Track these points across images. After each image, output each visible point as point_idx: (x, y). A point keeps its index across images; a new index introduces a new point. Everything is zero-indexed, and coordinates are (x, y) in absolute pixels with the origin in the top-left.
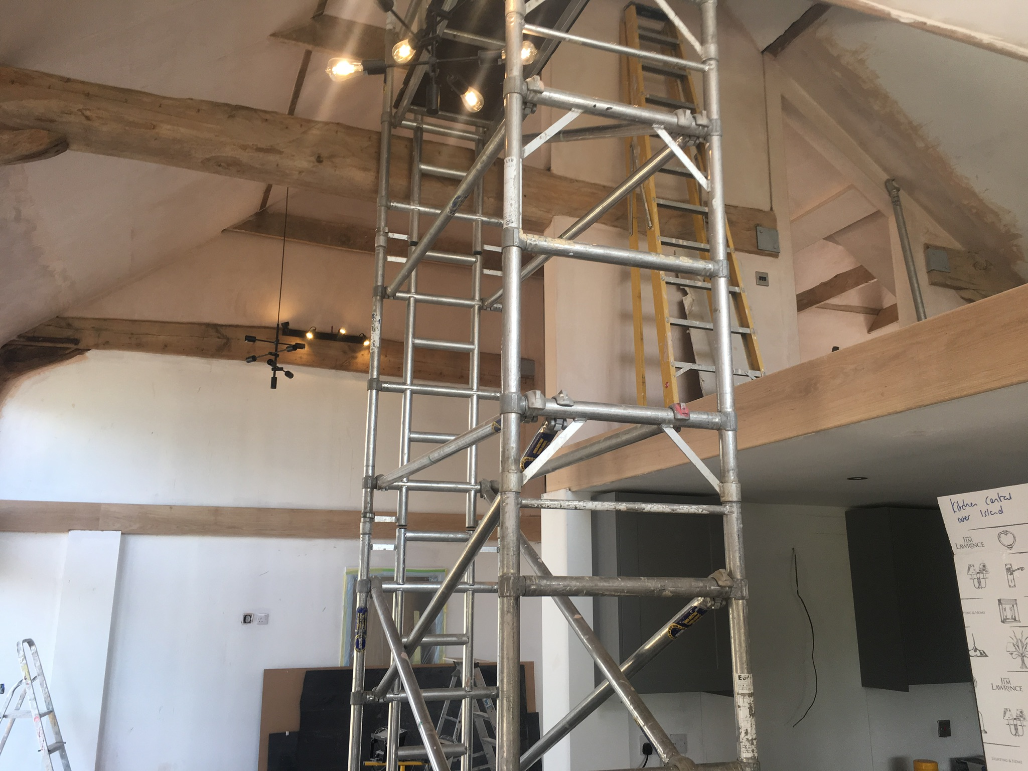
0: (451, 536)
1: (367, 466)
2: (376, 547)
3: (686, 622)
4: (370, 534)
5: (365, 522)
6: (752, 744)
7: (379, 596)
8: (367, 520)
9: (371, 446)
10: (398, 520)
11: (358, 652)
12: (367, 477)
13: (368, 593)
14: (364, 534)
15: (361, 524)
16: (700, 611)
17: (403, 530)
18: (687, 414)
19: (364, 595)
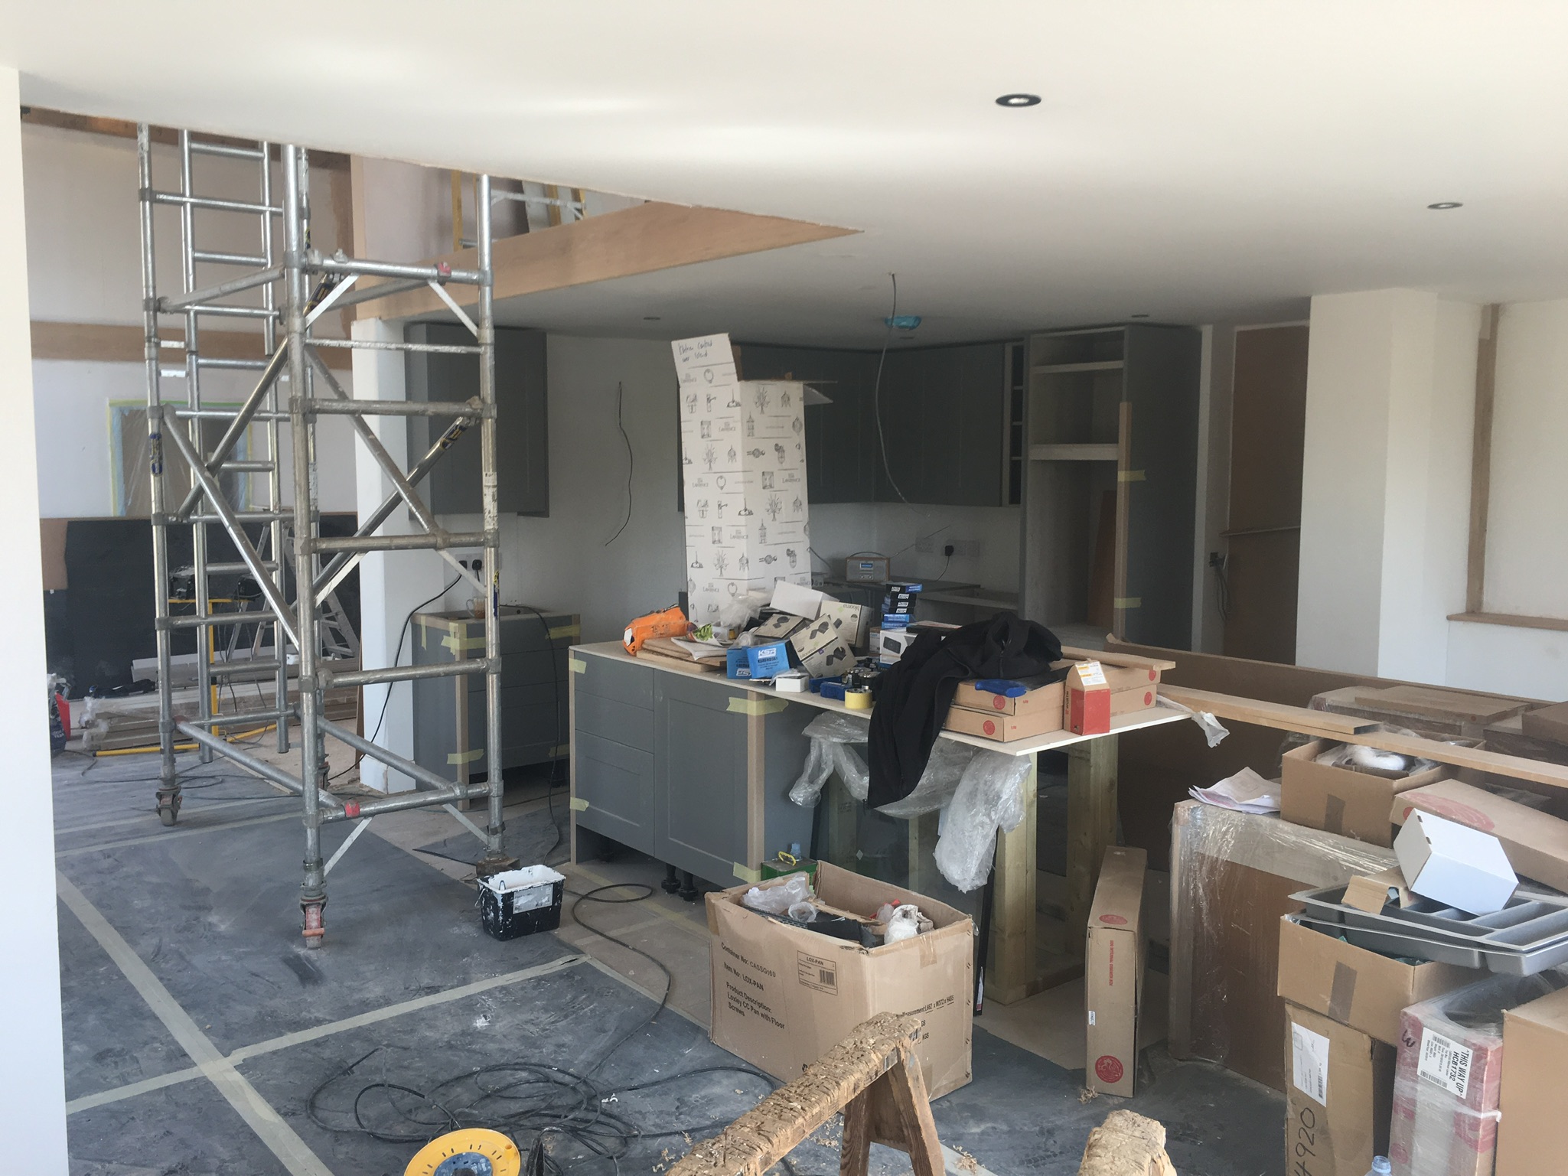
0: (249, 363)
1: (147, 287)
2: (165, 373)
3: (452, 436)
4: (157, 359)
5: (149, 347)
6: (494, 520)
7: (173, 423)
8: (152, 344)
9: (150, 266)
10: (188, 345)
11: (155, 476)
12: (148, 300)
13: (161, 419)
14: (150, 359)
15: (146, 350)
16: (461, 428)
17: (194, 357)
18: (450, 272)
19: (156, 421)
